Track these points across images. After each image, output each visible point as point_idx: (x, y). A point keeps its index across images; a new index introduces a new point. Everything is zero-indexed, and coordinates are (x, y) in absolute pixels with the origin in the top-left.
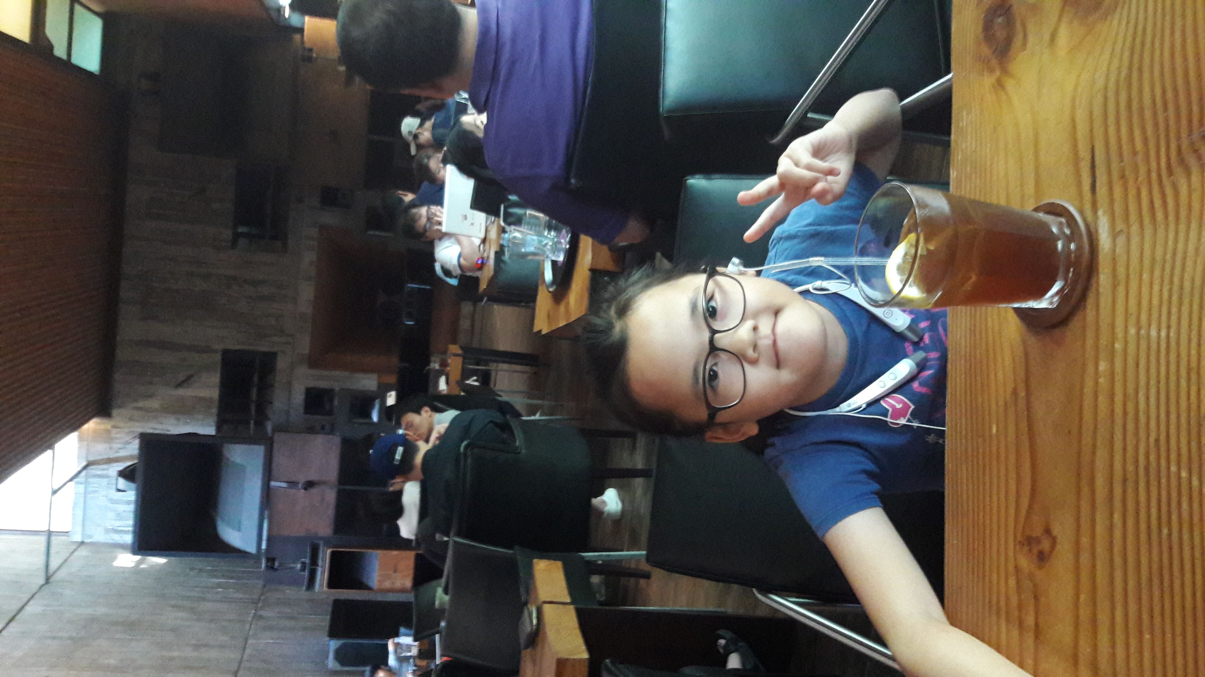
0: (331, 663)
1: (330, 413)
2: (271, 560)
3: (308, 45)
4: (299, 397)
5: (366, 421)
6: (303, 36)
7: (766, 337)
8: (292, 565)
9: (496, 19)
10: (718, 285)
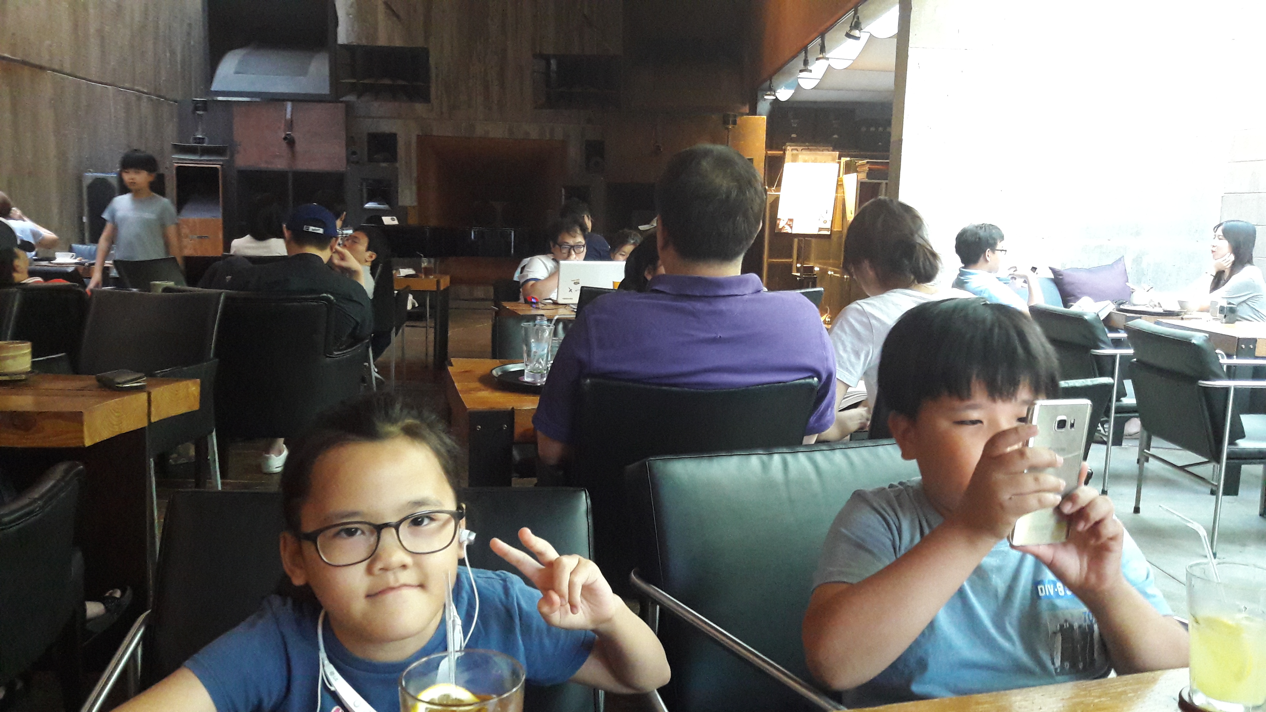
0: (90, 176)
1: (371, 160)
2: (204, 106)
3: (739, 121)
4: (386, 127)
5: (365, 195)
6: (748, 114)
7: (397, 580)
8: (200, 128)
9: (732, 294)
10: (446, 523)
